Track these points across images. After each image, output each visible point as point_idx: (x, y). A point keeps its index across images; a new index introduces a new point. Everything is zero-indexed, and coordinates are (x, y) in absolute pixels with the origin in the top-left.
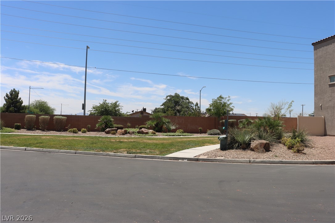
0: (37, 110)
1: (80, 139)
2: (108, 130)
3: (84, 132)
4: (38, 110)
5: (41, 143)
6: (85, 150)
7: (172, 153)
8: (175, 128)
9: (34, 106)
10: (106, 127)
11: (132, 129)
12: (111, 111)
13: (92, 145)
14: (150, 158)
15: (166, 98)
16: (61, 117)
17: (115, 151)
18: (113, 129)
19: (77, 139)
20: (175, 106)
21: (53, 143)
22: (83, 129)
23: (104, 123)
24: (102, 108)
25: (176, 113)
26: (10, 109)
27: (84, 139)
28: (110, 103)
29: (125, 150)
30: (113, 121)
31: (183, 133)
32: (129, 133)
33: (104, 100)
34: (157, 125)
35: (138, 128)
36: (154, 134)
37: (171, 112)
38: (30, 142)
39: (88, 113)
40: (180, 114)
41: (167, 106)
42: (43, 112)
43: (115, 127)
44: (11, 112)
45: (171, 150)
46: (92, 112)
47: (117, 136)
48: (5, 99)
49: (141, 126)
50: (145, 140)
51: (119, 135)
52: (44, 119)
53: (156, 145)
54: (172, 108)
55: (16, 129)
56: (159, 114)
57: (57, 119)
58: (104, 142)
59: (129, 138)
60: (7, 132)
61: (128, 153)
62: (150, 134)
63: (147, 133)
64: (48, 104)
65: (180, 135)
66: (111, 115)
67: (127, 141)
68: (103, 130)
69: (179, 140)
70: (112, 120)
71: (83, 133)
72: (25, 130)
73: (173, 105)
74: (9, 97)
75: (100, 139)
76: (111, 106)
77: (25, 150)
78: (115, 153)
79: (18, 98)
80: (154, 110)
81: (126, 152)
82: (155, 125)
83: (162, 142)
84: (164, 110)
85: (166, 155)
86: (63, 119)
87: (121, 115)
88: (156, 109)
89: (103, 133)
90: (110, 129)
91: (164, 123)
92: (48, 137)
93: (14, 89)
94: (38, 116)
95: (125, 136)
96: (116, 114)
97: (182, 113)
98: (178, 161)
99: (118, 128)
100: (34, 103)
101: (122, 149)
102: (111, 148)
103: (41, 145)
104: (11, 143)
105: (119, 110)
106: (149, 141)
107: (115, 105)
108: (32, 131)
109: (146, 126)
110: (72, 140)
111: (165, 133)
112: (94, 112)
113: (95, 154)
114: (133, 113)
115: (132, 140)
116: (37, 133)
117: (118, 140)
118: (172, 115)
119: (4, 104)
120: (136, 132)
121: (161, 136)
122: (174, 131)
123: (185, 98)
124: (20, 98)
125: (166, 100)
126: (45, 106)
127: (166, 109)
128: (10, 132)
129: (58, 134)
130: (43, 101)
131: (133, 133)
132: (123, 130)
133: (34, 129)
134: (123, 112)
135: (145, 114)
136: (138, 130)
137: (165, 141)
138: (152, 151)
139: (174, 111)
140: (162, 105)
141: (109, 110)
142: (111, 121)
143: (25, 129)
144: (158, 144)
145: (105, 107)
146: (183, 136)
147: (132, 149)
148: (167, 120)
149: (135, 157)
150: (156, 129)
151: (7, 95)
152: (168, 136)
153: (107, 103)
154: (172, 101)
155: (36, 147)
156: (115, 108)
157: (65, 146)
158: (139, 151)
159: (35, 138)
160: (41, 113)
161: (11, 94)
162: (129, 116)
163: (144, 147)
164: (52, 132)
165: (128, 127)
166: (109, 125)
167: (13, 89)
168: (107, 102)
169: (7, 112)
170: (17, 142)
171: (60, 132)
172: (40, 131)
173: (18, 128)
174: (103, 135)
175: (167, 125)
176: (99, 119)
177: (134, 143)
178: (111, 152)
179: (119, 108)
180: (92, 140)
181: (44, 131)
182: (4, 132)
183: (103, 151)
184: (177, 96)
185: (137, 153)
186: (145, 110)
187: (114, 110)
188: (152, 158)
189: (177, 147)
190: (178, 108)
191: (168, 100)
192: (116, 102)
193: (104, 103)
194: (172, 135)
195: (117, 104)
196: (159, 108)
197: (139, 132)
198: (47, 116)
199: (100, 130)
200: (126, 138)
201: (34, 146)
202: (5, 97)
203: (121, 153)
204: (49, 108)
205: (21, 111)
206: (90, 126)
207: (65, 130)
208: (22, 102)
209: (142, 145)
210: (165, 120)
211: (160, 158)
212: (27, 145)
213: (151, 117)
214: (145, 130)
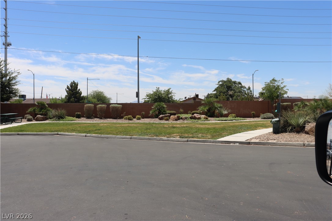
0: (94, 100)
1: (135, 125)
2: (161, 116)
3: (139, 119)
4: (96, 100)
5: (100, 130)
6: (140, 135)
7: (224, 137)
8: (227, 113)
9: (92, 96)
10: (159, 114)
11: (184, 115)
12: (164, 98)
13: (146, 130)
14: (202, 142)
15: (218, 83)
16: (117, 105)
17: (168, 136)
18: (166, 115)
19: (132, 125)
20: (227, 91)
21: (110, 129)
22: (138, 116)
23: (158, 109)
24: (155, 96)
25: (229, 98)
26: (71, 100)
27: (138, 125)
28: (163, 90)
29: (177, 135)
30: (166, 108)
31: (235, 117)
32: (182, 119)
33: (157, 88)
34: (209, 110)
35: (190, 114)
36: (207, 119)
37: (222, 97)
38: (89, 129)
39: (142, 101)
40: (233, 99)
41: (220, 92)
42: (101, 101)
43: (168, 113)
44: (72, 102)
45: (223, 134)
46: (146, 99)
47: (170, 122)
48: (66, 91)
49: (193, 112)
50: (198, 125)
51: (172, 121)
52: (101, 108)
53: (208, 129)
54: (224, 93)
55: (77, 118)
56: (212, 99)
57: (113, 107)
58: (158, 128)
59: (181, 124)
60: (69, 121)
61: (180, 138)
62: (202, 119)
63: (199, 118)
64: (105, 94)
65: (232, 119)
66: (164, 102)
67: (179, 126)
68: (156, 116)
69: (231, 124)
70: (165, 106)
71: (137, 119)
72: (84, 119)
73: (225, 90)
74: (69, 88)
75: (154, 125)
76: (164, 93)
77: (85, 136)
78: (168, 137)
79: (78, 89)
80: (207, 96)
81: (179, 137)
82: (207, 110)
83: (214, 126)
84: (217, 95)
85: (217, 139)
86: (118, 107)
87: (173, 101)
88: (209, 95)
89: (157, 119)
90: (163, 115)
91: (216, 108)
92: (105, 125)
93: (74, 81)
94: (96, 105)
95: (178, 122)
96: (170, 100)
97: (235, 97)
98: (230, 144)
99: (171, 114)
100: (92, 93)
101: (174, 133)
102: (165, 133)
103: (99, 131)
104: (73, 131)
105: (171, 97)
106: (202, 126)
107: (168, 92)
108: (91, 119)
109: (198, 112)
110: (127, 126)
111: (217, 118)
112: (148, 100)
113: (149, 139)
114: (185, 99)
115: (185, 126)
116: (96, 121)
117: (171, 126)
118: (224, 100)
119: (66, 95)
120: (188, 118)
121: (213, 121)
122: (226, 116)
123: (237, 83)
124: (79, 90)
125: (218, 86)
126: (102, 96)
127: (218, 94)
128: (72, 121)
129: (114, 121)
130: (100, 91)
131: (186, 118)
132: (176, 116)
133: (93, 118)
134: (175, 99)
135: (197, 100)
136: (190, 115)
137: (217, 126)
138: (204, 135)
139: (226, 96)
140: (214, 91)
141: (162, 97)
142: (164, 108)
143: (85, 117)
144: (210, 129)
145: (158, 95)
146: (235, 120)
147: (184, 134)
148: (219, 105)
149: (187, 142)
150: (208, 114)
151: (68, 87)
152: (220, 121)
153: (160, 91)
154: (224, 86)
155: (95, 133)
156: (168, 95)
157: (121, 133)
158: (191, 136)
159: (94, 125)
160: (99, 103)
161: (71, 86)
162: (182, 103)
163: (196, 132)
164: (109, 119)
165: (181, 113)
166: (162, 111)
167: (72, 82)
168: (160, 89)
169: (69, 103)
170: (78, 129)
171: (116, 120)
172: (98, 119)
173: (79, 117)
174: (156, 121)
175: (219, 110)
176: (153, 106)
177: (186, 128)
178: (164, 137)
179: (172, 95)
180: (146, 126)
181: (101, 119)
182: (67, 121)
183: (157, 136)
184: (229, 81)
185: (190, 137)
186: (197, 96)
187: (167, 97)
188: (203, 142)
189: (229, 131)
190: (231, 93)
191: (220, 85)
192: (168, 89)
193: (158, 91)
194: (225, 120)
195: (170, 91)
196: (211, 94)
197: (191, 118)
198: (104, 105)
199: (154, 116)
200: (179, 124)
201: (93, 132)
202: (66, 89)
203: (174, 138)
204: (105, 97)
205: (81, 101)
206: (144, 113)
207: (121, 118)
208: (81, 93)
209: (194, 130)
210: (217, 105)
211: (212, 142)
212: (87, 132)
213: (203, 102)
214: (197, 115)
